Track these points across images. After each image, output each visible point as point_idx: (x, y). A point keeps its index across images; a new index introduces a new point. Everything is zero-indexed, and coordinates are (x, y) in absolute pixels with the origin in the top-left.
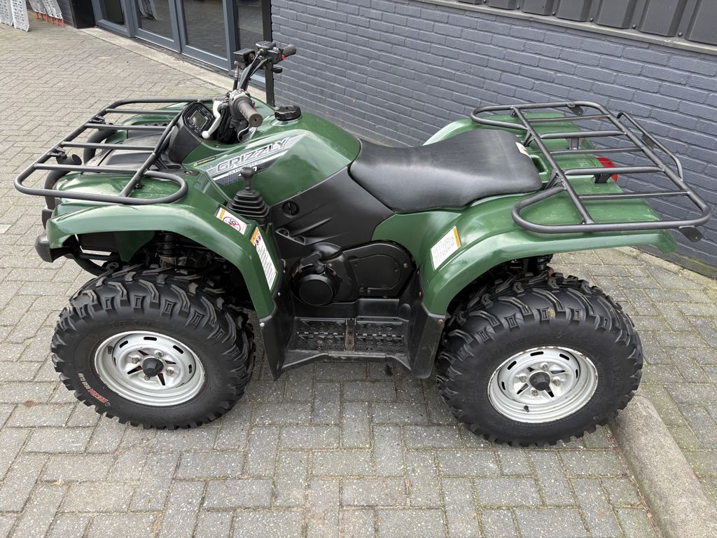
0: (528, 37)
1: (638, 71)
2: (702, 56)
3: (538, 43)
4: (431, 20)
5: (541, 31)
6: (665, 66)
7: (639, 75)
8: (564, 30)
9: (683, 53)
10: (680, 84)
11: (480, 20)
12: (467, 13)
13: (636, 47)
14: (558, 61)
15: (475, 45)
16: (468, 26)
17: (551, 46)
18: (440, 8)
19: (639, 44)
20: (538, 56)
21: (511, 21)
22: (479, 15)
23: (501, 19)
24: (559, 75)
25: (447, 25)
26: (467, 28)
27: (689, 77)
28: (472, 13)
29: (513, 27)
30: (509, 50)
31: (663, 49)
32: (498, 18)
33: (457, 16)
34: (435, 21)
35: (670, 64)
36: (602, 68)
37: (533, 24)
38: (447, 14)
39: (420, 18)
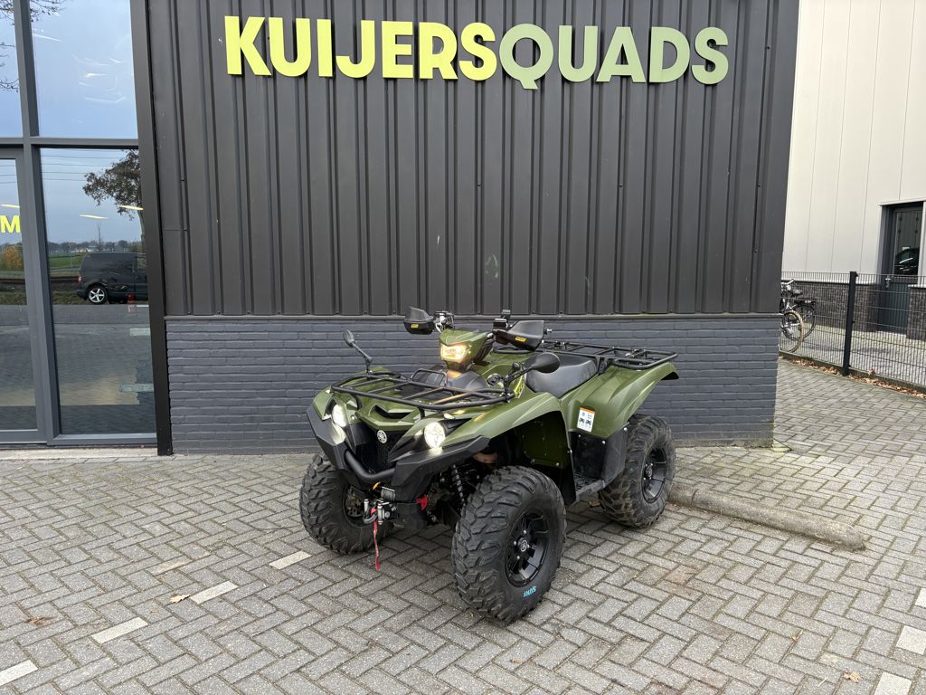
2: (579, 321)
9: (569, 321)
27: (578, 334)
31: (558, 321)
34: (383, 331)
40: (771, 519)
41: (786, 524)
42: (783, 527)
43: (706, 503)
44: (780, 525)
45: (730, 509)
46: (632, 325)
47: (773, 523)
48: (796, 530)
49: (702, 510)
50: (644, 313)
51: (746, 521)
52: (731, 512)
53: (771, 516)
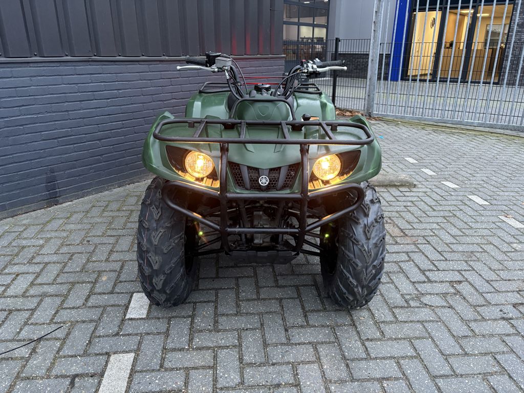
0: (91, 73)
3: (99, 75)
5: (98, 67)
8: (112, 63)
12: (31, 65)
14: (117, 83)
15: (49, 88)
16: (35, 75)
17: (108, 75)
20: (102, 84)
21: (74, 64)
22: (44, 64)
23: (65, 64)
24: (120, 91)
25: (13, 79)
26: (35, 76)
28: (37, 64)
30: (79, 85)
32: (62, 63)
33: (20, 69)
36: (141, 80)
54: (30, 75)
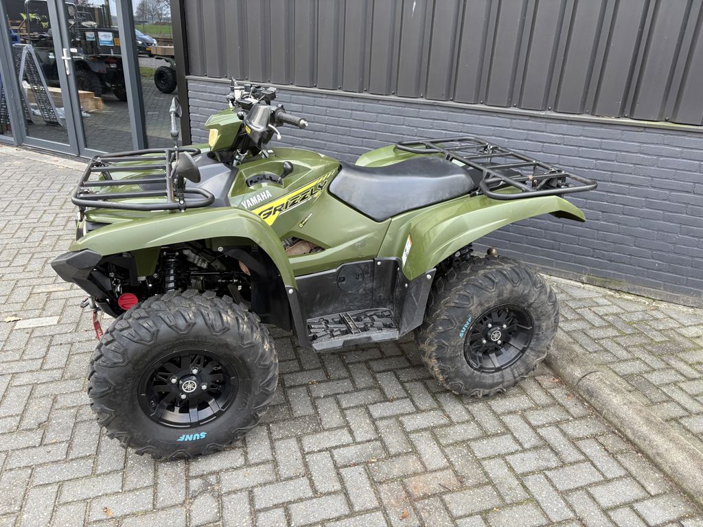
1: (525, 137)
2: (569, 122)
3: (443, 122)
4: (349, 109)
5: (444, 112)
6: (543, 132)
7: (525, 140)
8: (462, 111)
9: (555, 121)
10: (556, 144)
11: (392, 107)
12: (381, 102)
13: (520, 119)
14: (461, 134)
15: (390, 126)
17: (454, 123)
18: (355, 99)
19: (521, 118)
20: (444, 132)
21: (419, 106)
22: (390, 103)
23: (410, 105)
25: (363, 113)
26: (382, 113)
27: (562, 138)
29: (421, 110)
30: (419, 129)
31: (541, 120)
32: (408, 104)
33: (371, 105)
34: (352, 110)
35: (548, 130)
37: (437, 108)
38: (362, 104)
39: (338, 108)
40: (658, 454)
41: (675, 471)
42: (669, 472)
43: (591, 393)
44: (667, 469)
45: (614, 415)
46: (642, 135)
47: (658, 460)
48: (684, 486)
49: (582, 400)
50: (666, 121)
51: (629, 440)
52: (615, 421)
53: (662, 450)
54: (378, 111)
